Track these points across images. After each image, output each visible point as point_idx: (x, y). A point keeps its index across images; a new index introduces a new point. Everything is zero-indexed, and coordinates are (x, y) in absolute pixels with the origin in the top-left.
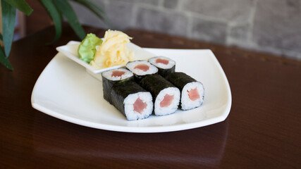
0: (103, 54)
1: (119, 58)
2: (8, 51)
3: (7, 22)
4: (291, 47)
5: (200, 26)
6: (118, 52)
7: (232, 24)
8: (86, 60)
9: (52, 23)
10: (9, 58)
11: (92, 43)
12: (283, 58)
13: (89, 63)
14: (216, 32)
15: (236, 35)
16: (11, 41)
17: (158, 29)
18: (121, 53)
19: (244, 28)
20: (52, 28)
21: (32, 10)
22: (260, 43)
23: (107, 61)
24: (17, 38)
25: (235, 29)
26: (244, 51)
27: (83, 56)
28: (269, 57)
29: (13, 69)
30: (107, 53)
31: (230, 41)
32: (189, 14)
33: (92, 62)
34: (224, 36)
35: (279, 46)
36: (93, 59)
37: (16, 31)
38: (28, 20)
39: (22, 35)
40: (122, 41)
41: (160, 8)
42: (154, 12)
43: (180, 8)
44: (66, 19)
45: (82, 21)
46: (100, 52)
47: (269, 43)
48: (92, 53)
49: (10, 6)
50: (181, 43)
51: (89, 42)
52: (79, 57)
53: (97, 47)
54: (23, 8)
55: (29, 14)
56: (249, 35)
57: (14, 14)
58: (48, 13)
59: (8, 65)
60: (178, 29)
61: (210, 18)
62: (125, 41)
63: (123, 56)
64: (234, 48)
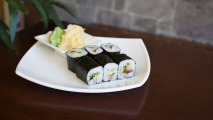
0: (66, 40)
1: (77, 43)
2: (13, 38)
3: (12, 19)
4: (198, 36)
5: (139, 22)
6: (77, 39)
7: (160, 20)
8: (55, 44)
9: (42, 20)
10: (14, 42)
11: (59, 33)
12: (193, 43)
13: (57, 46)
14: (150, 26)
15: (162, 28)
16: (15, 31)
17: (111, 23)
18: (78, 39)
19: (168, 23)
20: (42, 23)
21: (29, 11)
22: (178, 33)
23: (69, 45)
24: (19, 30)
25: (162, 24)
26: (168, 38)
27: (53, 41)
28: (184, 42)
29: (16, 50)
30: (70, 39)
31: (159, 32)
32: (132, 14)
33: (59, 46)
34: (154, 28)
35: (191, 35)
36: (60, 44)
37: (18, 25)
38: (26, 18)
39: (22, 27)
40: (79, 31)
41: (113, 10)
42: (109, 13)
43: (126, 10)
44: (51, 17)
45: (61, 18)
46: (64, 39)
47: (184, 33)
48: (59, 40)
49: (14, 9)
50: (126, 33)
51: (57, 33)
52: (50, 42)
53: (63, 36)
54: (23, 10)
55: (27, 14)
56: (171, 27)
57: (17, 13)
58: (39, 13)
59: (13, 48)
60: (124, 24)
61: (145, 16)
62: (81, 31)
63: (80, 41)
64: (161, 36)
